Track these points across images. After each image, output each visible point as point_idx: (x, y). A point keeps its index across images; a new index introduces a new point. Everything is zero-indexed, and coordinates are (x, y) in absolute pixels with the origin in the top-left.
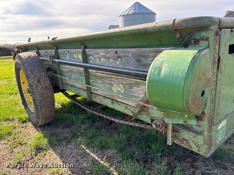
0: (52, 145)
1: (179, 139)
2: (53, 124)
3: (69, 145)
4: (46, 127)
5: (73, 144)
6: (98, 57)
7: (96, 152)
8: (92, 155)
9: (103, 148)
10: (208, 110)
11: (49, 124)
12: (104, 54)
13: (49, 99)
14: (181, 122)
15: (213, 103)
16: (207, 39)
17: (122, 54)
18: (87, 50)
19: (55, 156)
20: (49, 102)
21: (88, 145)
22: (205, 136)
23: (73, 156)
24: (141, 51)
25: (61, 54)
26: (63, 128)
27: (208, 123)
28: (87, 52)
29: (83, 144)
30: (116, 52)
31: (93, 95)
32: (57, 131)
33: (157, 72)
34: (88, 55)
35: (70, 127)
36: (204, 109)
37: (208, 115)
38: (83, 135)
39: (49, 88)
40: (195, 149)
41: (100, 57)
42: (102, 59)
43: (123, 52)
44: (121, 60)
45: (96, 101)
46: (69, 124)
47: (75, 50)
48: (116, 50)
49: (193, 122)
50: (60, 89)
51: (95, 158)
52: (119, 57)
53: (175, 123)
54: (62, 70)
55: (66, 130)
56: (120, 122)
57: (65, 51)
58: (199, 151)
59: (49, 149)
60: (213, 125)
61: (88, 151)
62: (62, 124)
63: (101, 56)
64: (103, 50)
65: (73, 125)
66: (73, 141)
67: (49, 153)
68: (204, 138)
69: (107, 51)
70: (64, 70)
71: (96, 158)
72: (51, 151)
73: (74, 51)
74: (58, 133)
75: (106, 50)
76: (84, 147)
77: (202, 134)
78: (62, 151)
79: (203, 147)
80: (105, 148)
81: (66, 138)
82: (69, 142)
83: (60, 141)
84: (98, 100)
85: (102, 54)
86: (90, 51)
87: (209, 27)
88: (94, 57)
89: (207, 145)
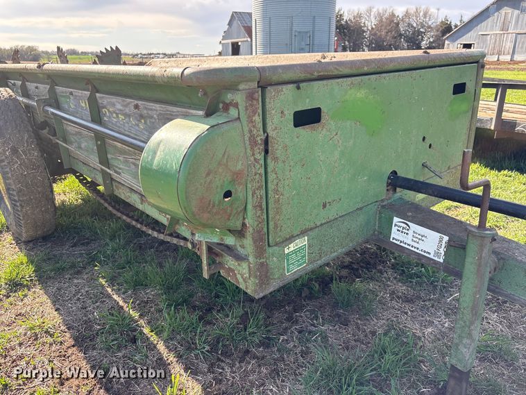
0: (42, 278)
1: (224, 268)
2: (54, 237)
3: (77, 279)
4: (40, 242)
5: (85, 277)
6: (114, 112)
7: (124, 293)
8: (115, 297)
9: (138, 284)
10: (251, 221)
11: (45, 238)
12: (121, 108)
13: (38, 187)
14: (216, 240)
15: (262, 210)
16: (236, 106)
17: (145, 112)
18: (98, 95)
19: (45, 298)
20: (39, 193)
21: (112, 281)
22: (250, 263)
23: (79, 299)
24: (167, 111)
25: (61, 96)
26: (75, 245)
27: (254, 243)
28: (98, 99)
29: (103, 277)
30: (137, 107)
31: (114, 184)
32: (59, 252)
33: (150, 157)
34: (101, 105)
35: (88, 243)
36: (244, 219)
37: (251, 229)
38: (109, 259)
39: (39, 166)
40: (242, 286)
41: (117, 112)
42: (120, 116)
43: (146, 108)
44: (145, 123)
45: (119, 196)
46: (88, 239)
47: (80, 91)
48: (136, 102)
49: (230, 240)
50: (65, 168)
51: (118, 303)
52: (142, 116)
53: (209, 240)
54: (66, 129)
55: (78, 250)
56: (159, 238)
57: (66, 92)
58: (247, 288)
59: (34, 285)
60: (269, 245)
61: (109, 290)
62: (74, 238)
63: (118, 110)
64: (120, 99)
65: (95, 240)
66: (87, 271)
67: (34, 292)
68: (249, 267)
69: (125, 103)
70: (69, 128)
71: (121, 303)
72: (38, 290)
73: (80, 95)
74: (62, 255)
75: (123, 101)
76: (104, 283)
77: (245, 259)
78: (59, 289)
79: (250, 281)
80: (142, 285)
81: (73, 266)
82: (79, 273)
83: (60, 271)
84: (123, 194)
85: (119, 106)
86: (103, 97)
87: (237, 85)
88: (109, 110)
89: (256, 277)
